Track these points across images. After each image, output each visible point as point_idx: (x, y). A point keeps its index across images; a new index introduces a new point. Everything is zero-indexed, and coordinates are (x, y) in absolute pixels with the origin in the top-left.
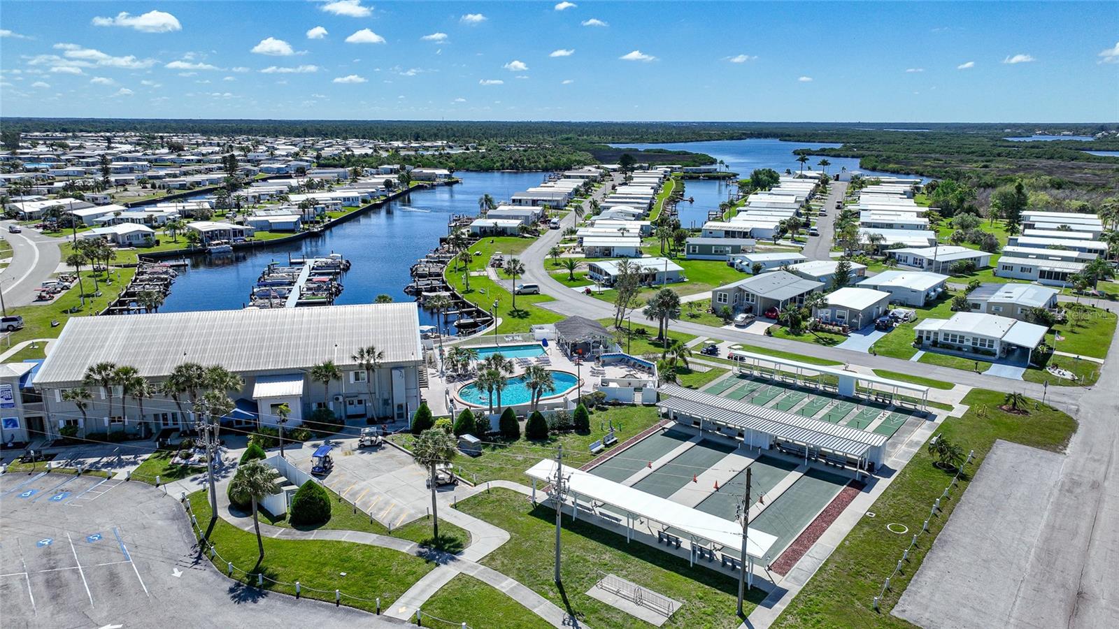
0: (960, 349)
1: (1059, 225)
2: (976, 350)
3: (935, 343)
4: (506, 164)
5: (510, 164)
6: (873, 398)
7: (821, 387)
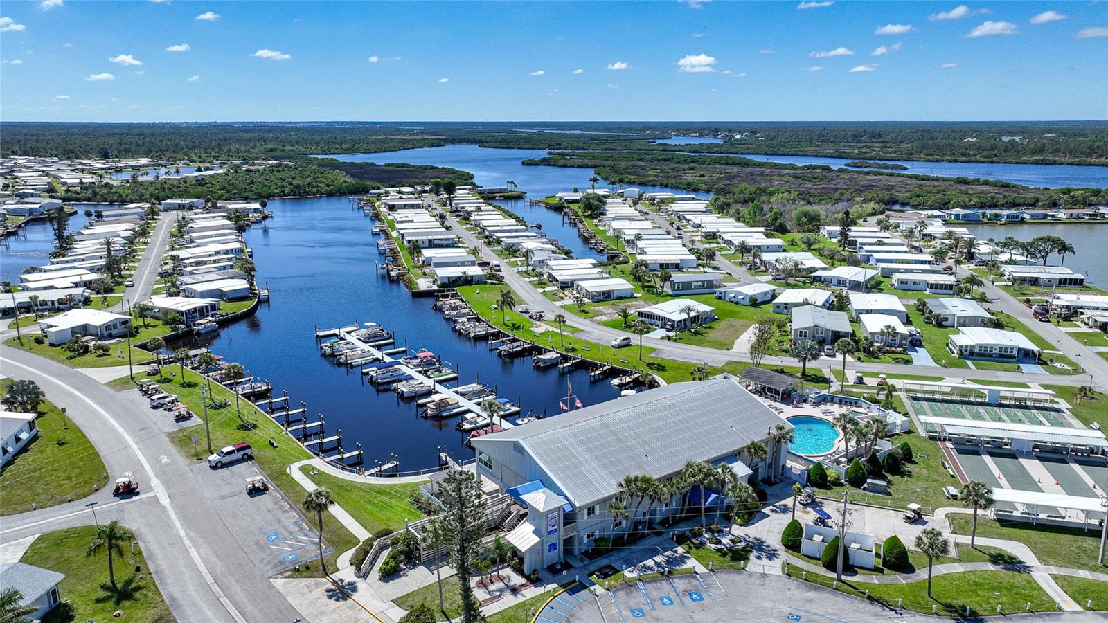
0: (990, 356)
1: (875, 240)
2: (1001, 356)
3: (972, 353)
4: (287, 190)
5: (292, 190)
6: (1013, 402)
7: (972, 399)
